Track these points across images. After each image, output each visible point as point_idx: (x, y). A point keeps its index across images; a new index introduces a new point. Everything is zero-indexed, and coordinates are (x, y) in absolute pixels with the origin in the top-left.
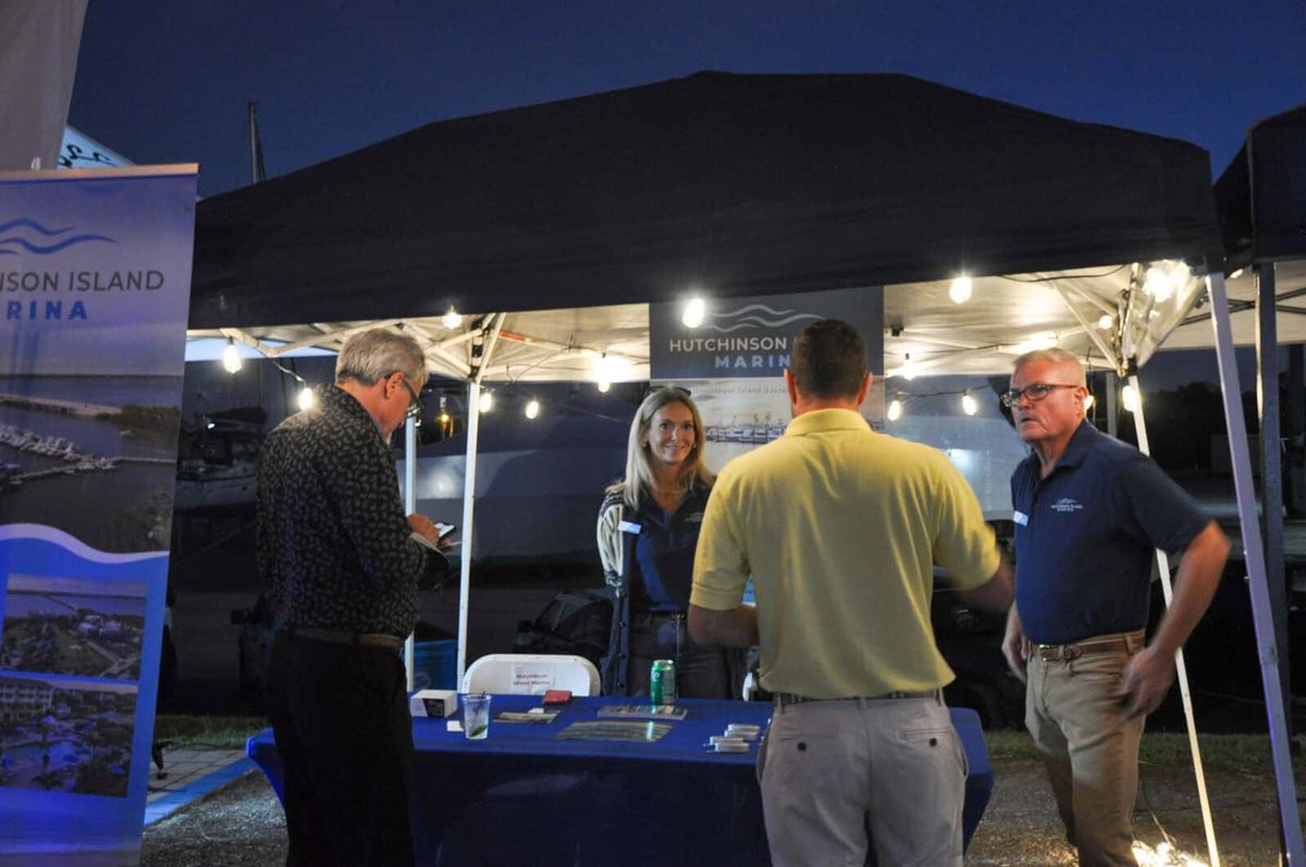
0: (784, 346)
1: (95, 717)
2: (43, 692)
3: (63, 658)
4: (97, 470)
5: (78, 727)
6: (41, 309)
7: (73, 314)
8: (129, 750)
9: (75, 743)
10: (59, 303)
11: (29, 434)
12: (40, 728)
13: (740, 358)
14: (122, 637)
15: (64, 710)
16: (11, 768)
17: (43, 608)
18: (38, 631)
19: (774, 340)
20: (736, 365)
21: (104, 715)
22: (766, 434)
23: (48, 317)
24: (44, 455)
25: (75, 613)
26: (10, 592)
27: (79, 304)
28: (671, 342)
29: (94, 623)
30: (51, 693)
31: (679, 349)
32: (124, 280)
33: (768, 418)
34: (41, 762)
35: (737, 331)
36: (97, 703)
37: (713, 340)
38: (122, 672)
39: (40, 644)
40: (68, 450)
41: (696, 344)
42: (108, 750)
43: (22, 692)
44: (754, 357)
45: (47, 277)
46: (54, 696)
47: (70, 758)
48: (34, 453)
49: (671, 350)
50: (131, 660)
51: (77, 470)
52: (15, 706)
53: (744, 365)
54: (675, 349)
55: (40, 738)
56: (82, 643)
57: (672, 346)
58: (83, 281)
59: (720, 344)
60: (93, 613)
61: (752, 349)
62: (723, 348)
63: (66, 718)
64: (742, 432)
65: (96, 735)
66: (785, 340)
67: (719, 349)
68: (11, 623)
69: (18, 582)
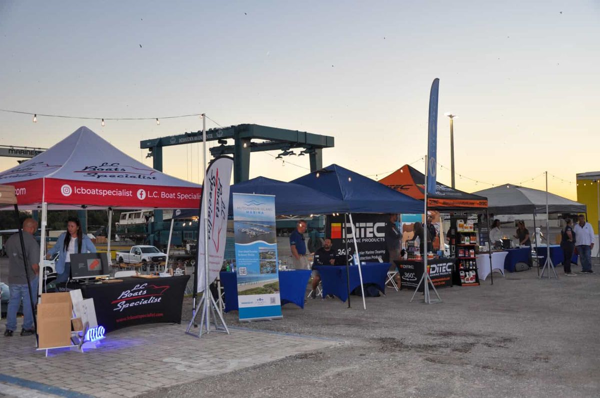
1: (272, 264)
2: (265, 262)
3: (267, 257)
5: (270, 266)
6: (258, 213)
7: (262, 213)
10: (260, 212)
12: (266, 266)
14: (273, 254)
15: (268, 264)
16: (263, 271)
17: (264, 251)
24: (261, 232)
25: (268, 251)
29: (270, 253)
32: (267, 209)
34: (266, 270)
36: (272, 262)
39: (264, 256)
40: (264, 231)
42: (274, 268)
43: (263, 262)
45: (258, 208)
47: (270, 269)
50: (274, 257)
51: (265, 233)
52: (262, 264)
56: (269, 255)
58: (263, 209)
60: (270, 251)
65: (272, 266)
68: (260, 253)
69: (260, 248)
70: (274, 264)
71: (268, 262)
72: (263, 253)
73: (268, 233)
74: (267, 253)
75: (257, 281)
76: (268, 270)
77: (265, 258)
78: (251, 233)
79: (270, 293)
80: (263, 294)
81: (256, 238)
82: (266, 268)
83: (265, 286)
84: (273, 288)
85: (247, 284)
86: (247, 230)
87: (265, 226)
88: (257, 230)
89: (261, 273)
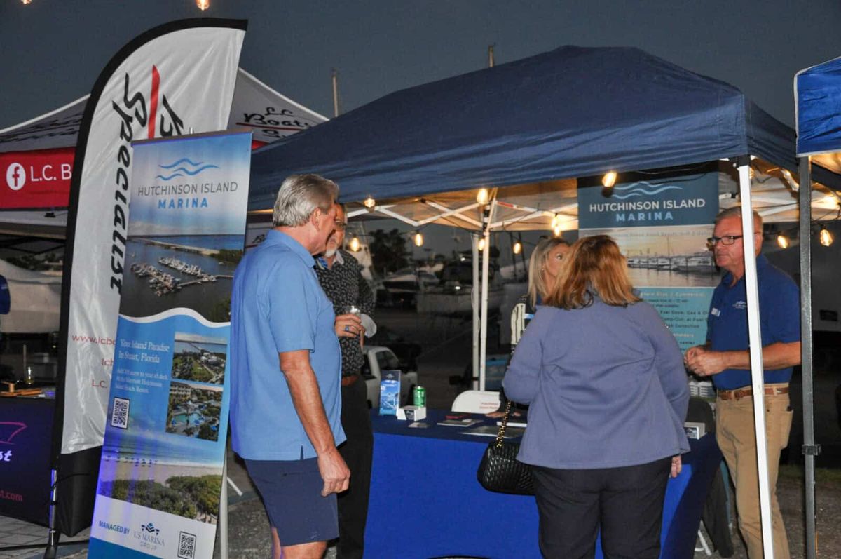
0: (658, 207)
1: (206, 402)
2: (188, 390)
3: (195, 373)
4: (210, 281)
5: (200, 407)
6: (190, 203)
7: (203, 204)
8: (219, 419)
9: (200, 415)
10: (197, 199)
11: (184, 264)
12: (186, 407)
13: (631, 215)
14: (217, 364)
15: (195, 398)
16: (176, 425)
17: (189, 349)
18: (186, 360)
19: (651, 203)
20: (629, 219)
21: (210, 402)
22: (647, 262)
23: (193, 206)
24: (189, 274)
25: (200, 352)
26: (176, 341)
27: (205, 200)
28: (591, 206)
29: (207, 356)
30: (190, 390)
31: (595, 210)
32: (222, 186)
33: (648, 252)
34: (186, 423)
35: (630, 198)
36: (207, 395)
37: (615, 204)
38: (217, 381)
39: (186, 366)
40: (199, 272)
41: (605, 207)
42: (211, 418)
43: (180, 389)
44: (640, 214)
45: (193, 186)
46: (192, 392)
47: (197, 422)
48: (186, 273)
49: (591, 211)
50: (220, 375)
51: (202, 282)
52: (177, 396)
53: (634, 219)
54: (593, 210)
55: (185, 411)
56: (202, 366)
57: (591, 208)
58: (207, 188)
59: (619, 207)
60: (206, 352)
61: (638, 209)
62: (621, 209)
63: (195, 402)
64: (632, 261)
65: (206, 411)
66: (658, 202)
67: (619, 209)
68: (176, 356)
69: (179, 336)
70: (213, 402)
71: (195, 392)
72: (185, 355)
73: (213, 278)
74: (197, 356)
75: (153, 456)
76: (192, 424)
77: (188, 376)
78: (162, 279)
79: (182, 513)
80: (161, 509)
81: (173, 298)
82: (187, 415)
83: (171, 481)
84: (194, 498)
85: (123, 459)
86: (152, 269)
87: (207, 252)
88: (180, 268)
89: (169, 431)
